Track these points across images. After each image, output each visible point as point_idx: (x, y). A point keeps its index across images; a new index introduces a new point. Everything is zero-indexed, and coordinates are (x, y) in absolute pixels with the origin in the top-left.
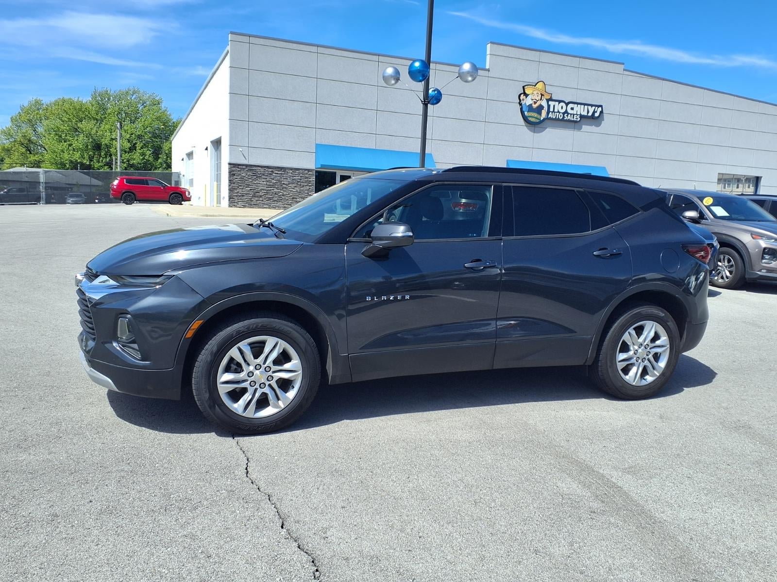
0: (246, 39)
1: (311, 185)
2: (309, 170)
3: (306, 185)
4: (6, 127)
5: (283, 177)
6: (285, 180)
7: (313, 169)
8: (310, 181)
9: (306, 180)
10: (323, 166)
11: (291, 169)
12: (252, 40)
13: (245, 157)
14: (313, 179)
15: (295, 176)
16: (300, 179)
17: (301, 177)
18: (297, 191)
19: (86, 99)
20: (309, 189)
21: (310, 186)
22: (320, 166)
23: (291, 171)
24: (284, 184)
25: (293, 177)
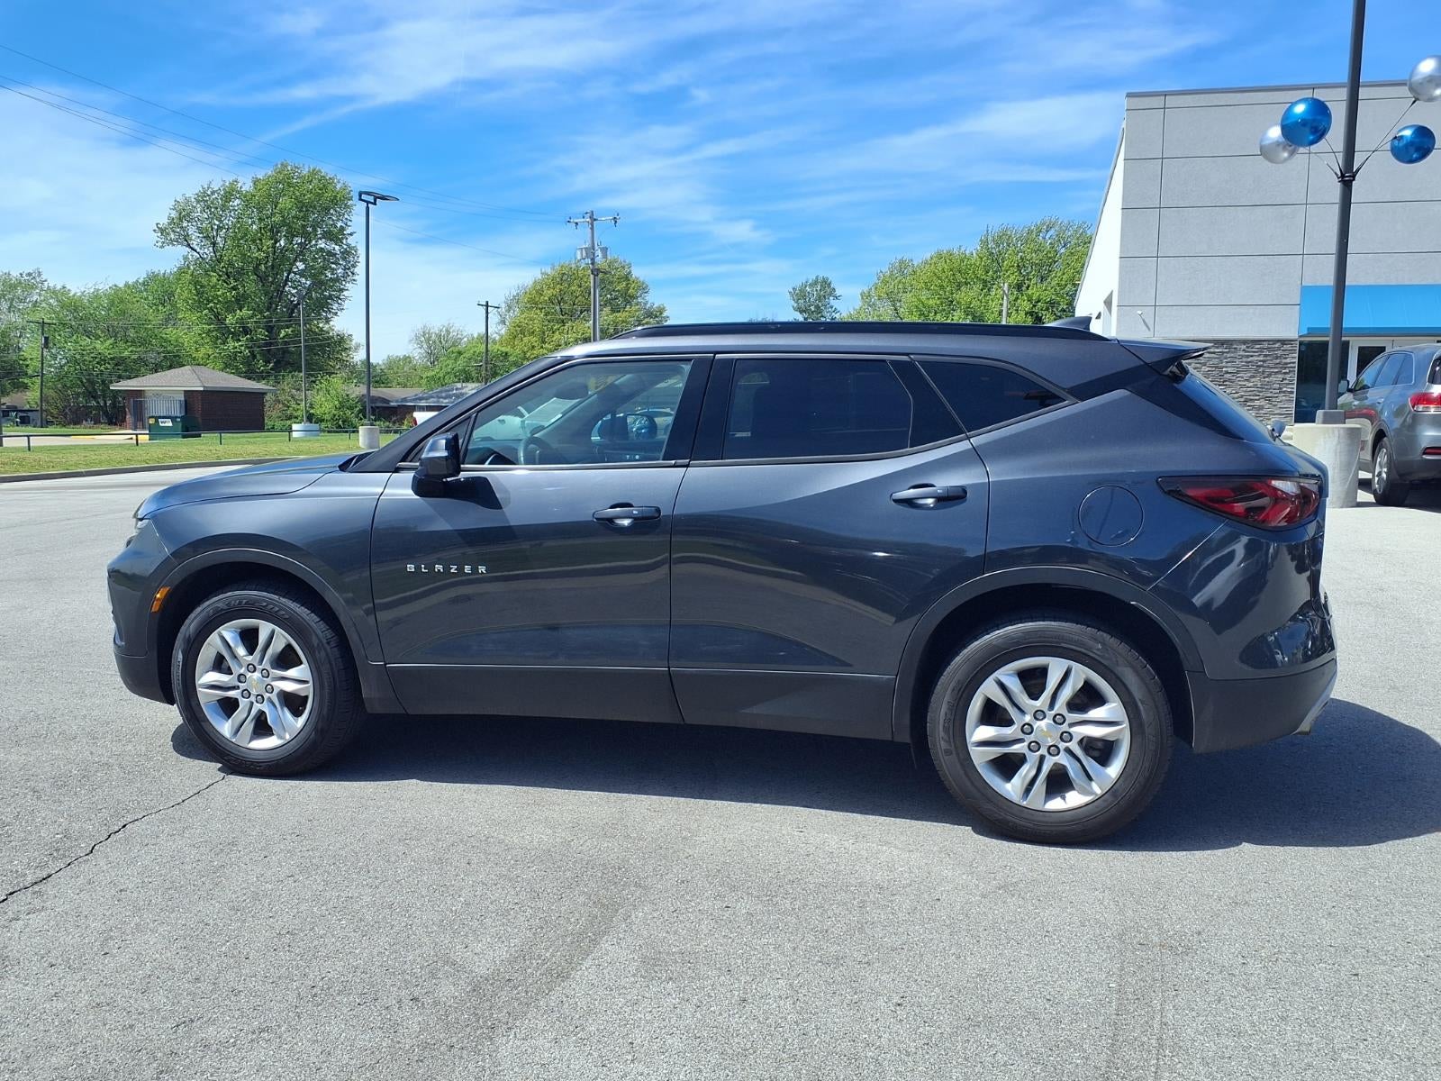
0: (1158, 102)
1: (1287, 371)
2: (1283, 342)
3: (1276, 373)
4: (854, 309)
5: (1226, 358)
6: (1229, 364)
7: (1292, 338)
8: (1286, 364)
9: (1278, 361)
10: (1311, 332)
11: (1244, 342)
12: (1171, 101)
13: (1147, 327)
14: (1293, 359)
15: (1252, 356)
16: (1263, 361)
17: (1266, 356)
18: (1255, 386)
19: (972, 248)
20: (1283, 379)
21: (1285, 373)
22: (1306, 332)
23: (1244, 347)
24: (1227, 372)
25: (1248, 356)
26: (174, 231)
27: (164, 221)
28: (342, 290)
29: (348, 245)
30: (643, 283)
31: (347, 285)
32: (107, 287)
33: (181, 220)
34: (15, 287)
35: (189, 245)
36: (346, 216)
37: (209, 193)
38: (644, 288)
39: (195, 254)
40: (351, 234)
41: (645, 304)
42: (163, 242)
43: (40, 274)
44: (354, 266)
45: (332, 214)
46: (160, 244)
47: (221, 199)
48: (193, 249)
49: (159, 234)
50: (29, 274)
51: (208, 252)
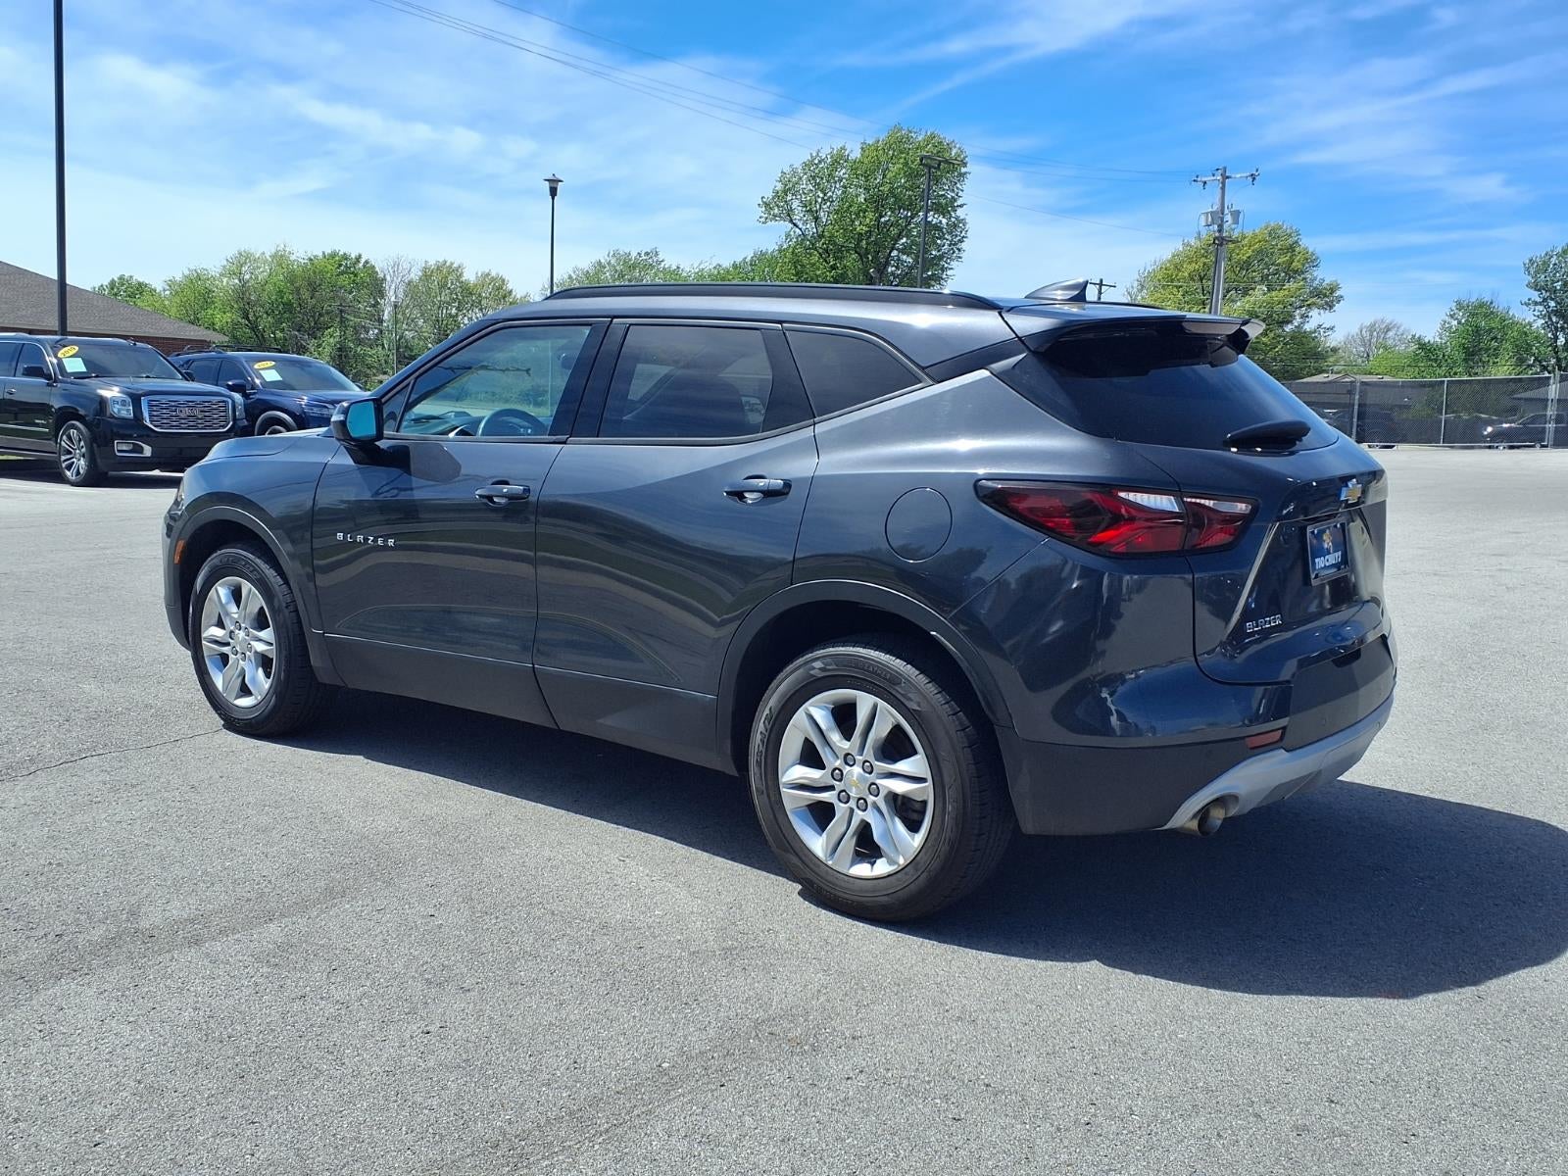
26: (777, 206)
27: (769, 195)
28: (943, 269)
29: (957, 218)
30: (1313, 254)
31: (952, 263)
32: (711, 267)
33: (785, 192)
34: (634, 268)
35: (791, 221)
36: (958, 185)
37: (816, 162)
38: (1311, 261)
39: (797, 230)
40: (961, 206)
41: (1313, 280)
42: (766, 218)
43: (657, 254)
44: (961, 241)
45: (944, 184)
46: (763, 220)
47: (828, 168)
48: (795, 225)
49: (764, 209)
50: (647, 254)
51: (811, 228)
